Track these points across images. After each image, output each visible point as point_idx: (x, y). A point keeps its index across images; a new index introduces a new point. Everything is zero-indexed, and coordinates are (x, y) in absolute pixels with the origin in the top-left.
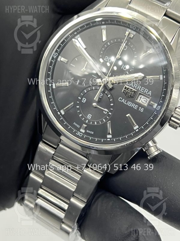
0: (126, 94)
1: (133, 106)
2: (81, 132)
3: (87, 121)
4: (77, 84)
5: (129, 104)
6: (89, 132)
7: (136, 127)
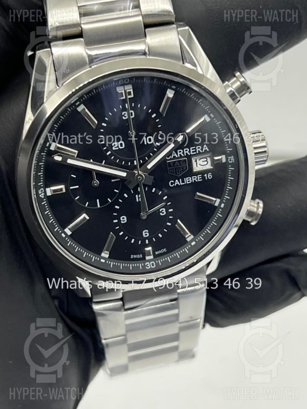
0: (176, 172)
1: (194, 180)
2: (150, 261)
3: (147, 242)
4: (99, 206)
5: (188, 180)
6: (160, 252)
7: (217, 202)
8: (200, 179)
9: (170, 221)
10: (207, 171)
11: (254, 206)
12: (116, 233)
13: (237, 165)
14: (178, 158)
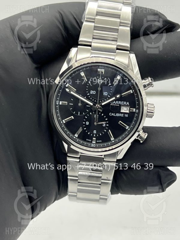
0: (113, 110)
1: (120, 116)
3: (94, 135)
4: (79, 115)
5: (118, 115)
6: (99, 141)
7: (127, 127)
8: (122, 116)
9: (106, 129)
10: (126, 113)
11: (143, 135)
12: (83, 128)
13: (138, 113)
14: (116, 104)
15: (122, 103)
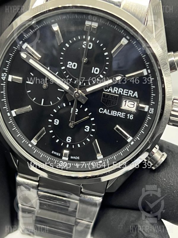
0: (107, 103)
1: (119, 115)
2: (64, 161)
3: (68, 146)
4: (42, 104)
5: (114, 113)
6: (74, 158)
7: (130, 139)
8: (123, 116)
9: (90, 138)
10: (130, 113)
11: (159, 156)
12: (48, 130)
13: (153, 116)
14: (113, 93)
15: (125, 92)
